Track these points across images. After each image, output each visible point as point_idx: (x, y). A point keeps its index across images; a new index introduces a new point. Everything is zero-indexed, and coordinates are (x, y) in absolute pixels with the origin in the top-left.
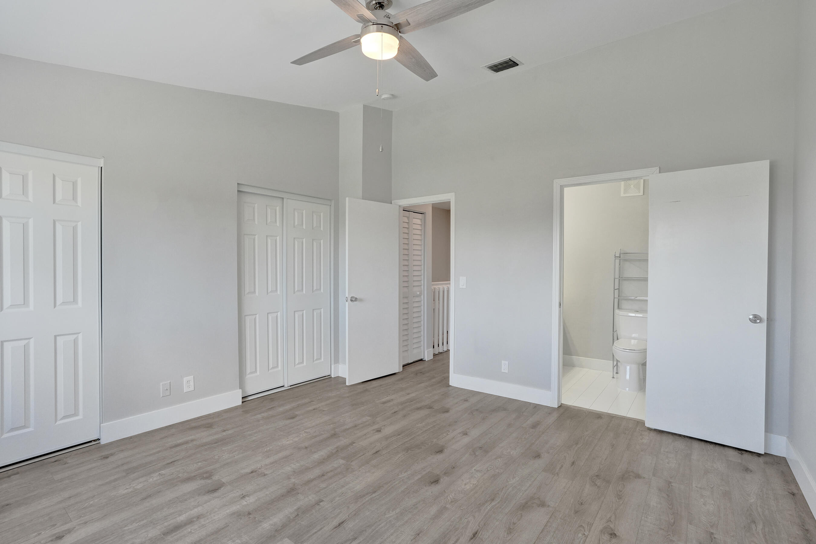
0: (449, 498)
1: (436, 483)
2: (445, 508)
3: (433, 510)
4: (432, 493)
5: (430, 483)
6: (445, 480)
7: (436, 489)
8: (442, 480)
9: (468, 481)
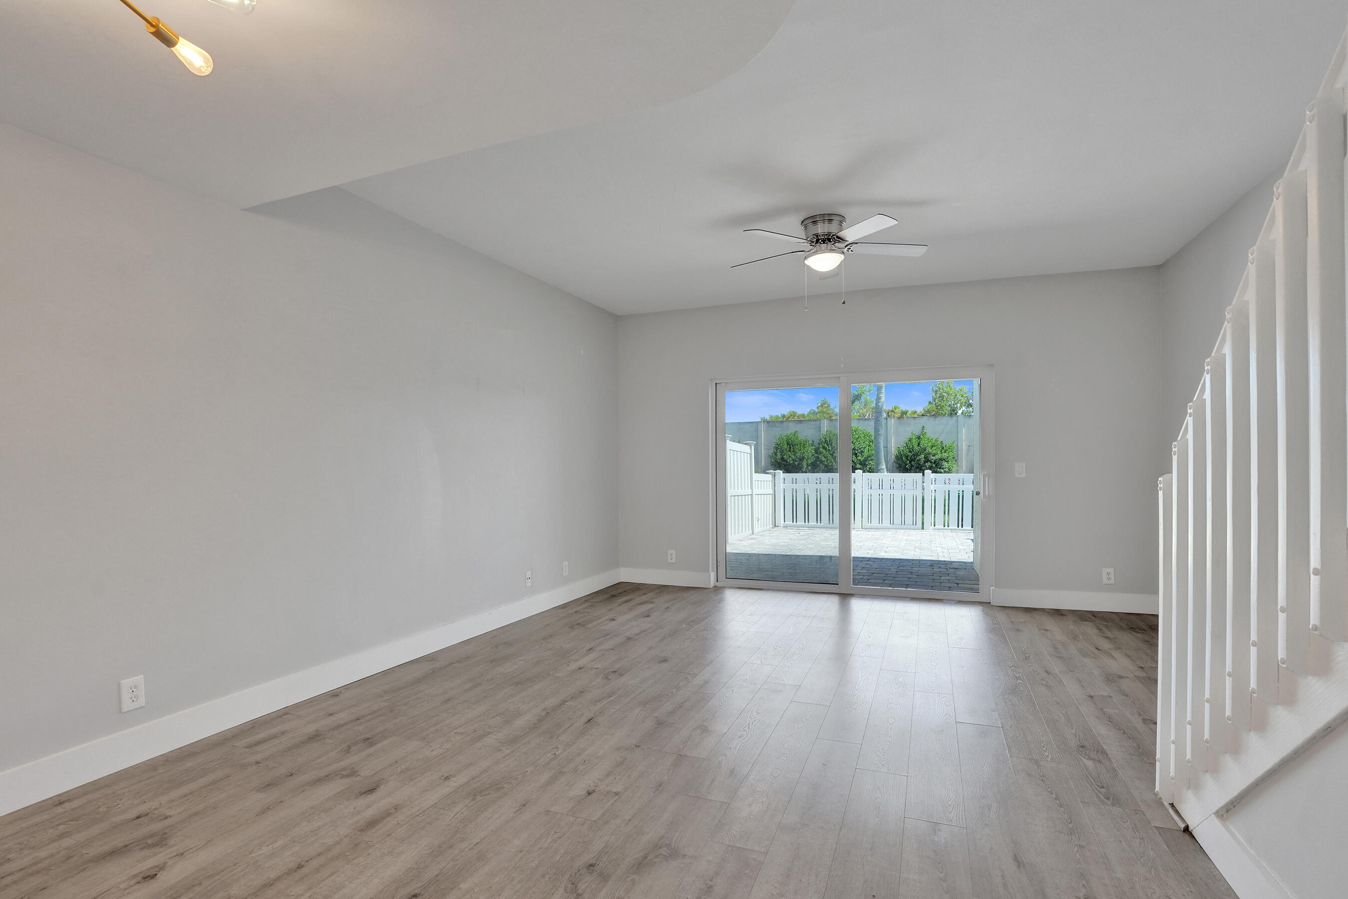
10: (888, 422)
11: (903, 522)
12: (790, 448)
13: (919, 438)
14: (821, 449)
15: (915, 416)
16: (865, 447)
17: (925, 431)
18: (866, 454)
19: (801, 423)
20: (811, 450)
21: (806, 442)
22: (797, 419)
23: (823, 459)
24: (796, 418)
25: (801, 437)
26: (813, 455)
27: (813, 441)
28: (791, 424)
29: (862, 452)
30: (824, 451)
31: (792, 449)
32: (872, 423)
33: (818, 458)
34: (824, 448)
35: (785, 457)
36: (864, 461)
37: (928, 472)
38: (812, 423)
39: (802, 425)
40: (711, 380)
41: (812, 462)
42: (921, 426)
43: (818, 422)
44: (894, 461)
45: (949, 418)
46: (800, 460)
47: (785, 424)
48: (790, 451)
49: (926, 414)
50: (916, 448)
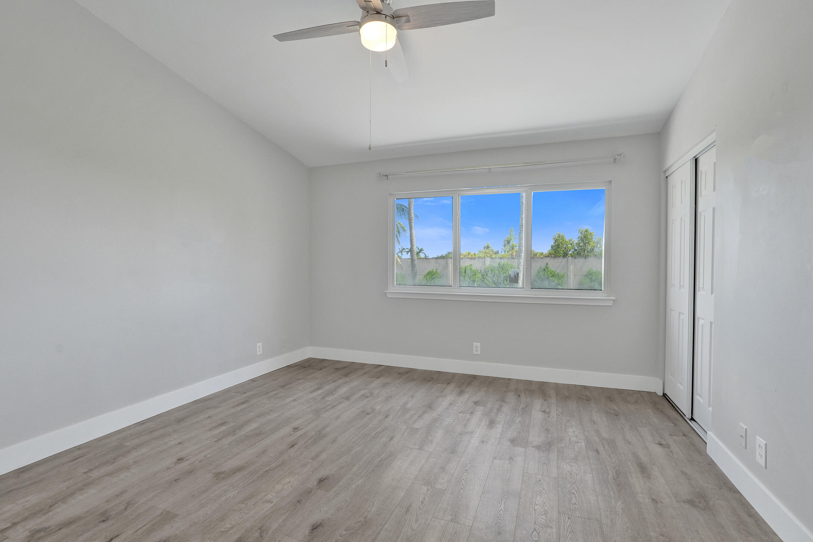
0: (309, 467)
1: (321, 479)
2: (313, 459)
3: (323, 456)
4: (326, 469)
5: (328, 478)
6: (312, 483)
7: (322, 473)
8: (315, 483)
9: (286, 487)
15: (542, 256)
17: (548, 266)
24: (470, 256)
28: (468, 260)
45: (562, 258)
49: (549, 255)
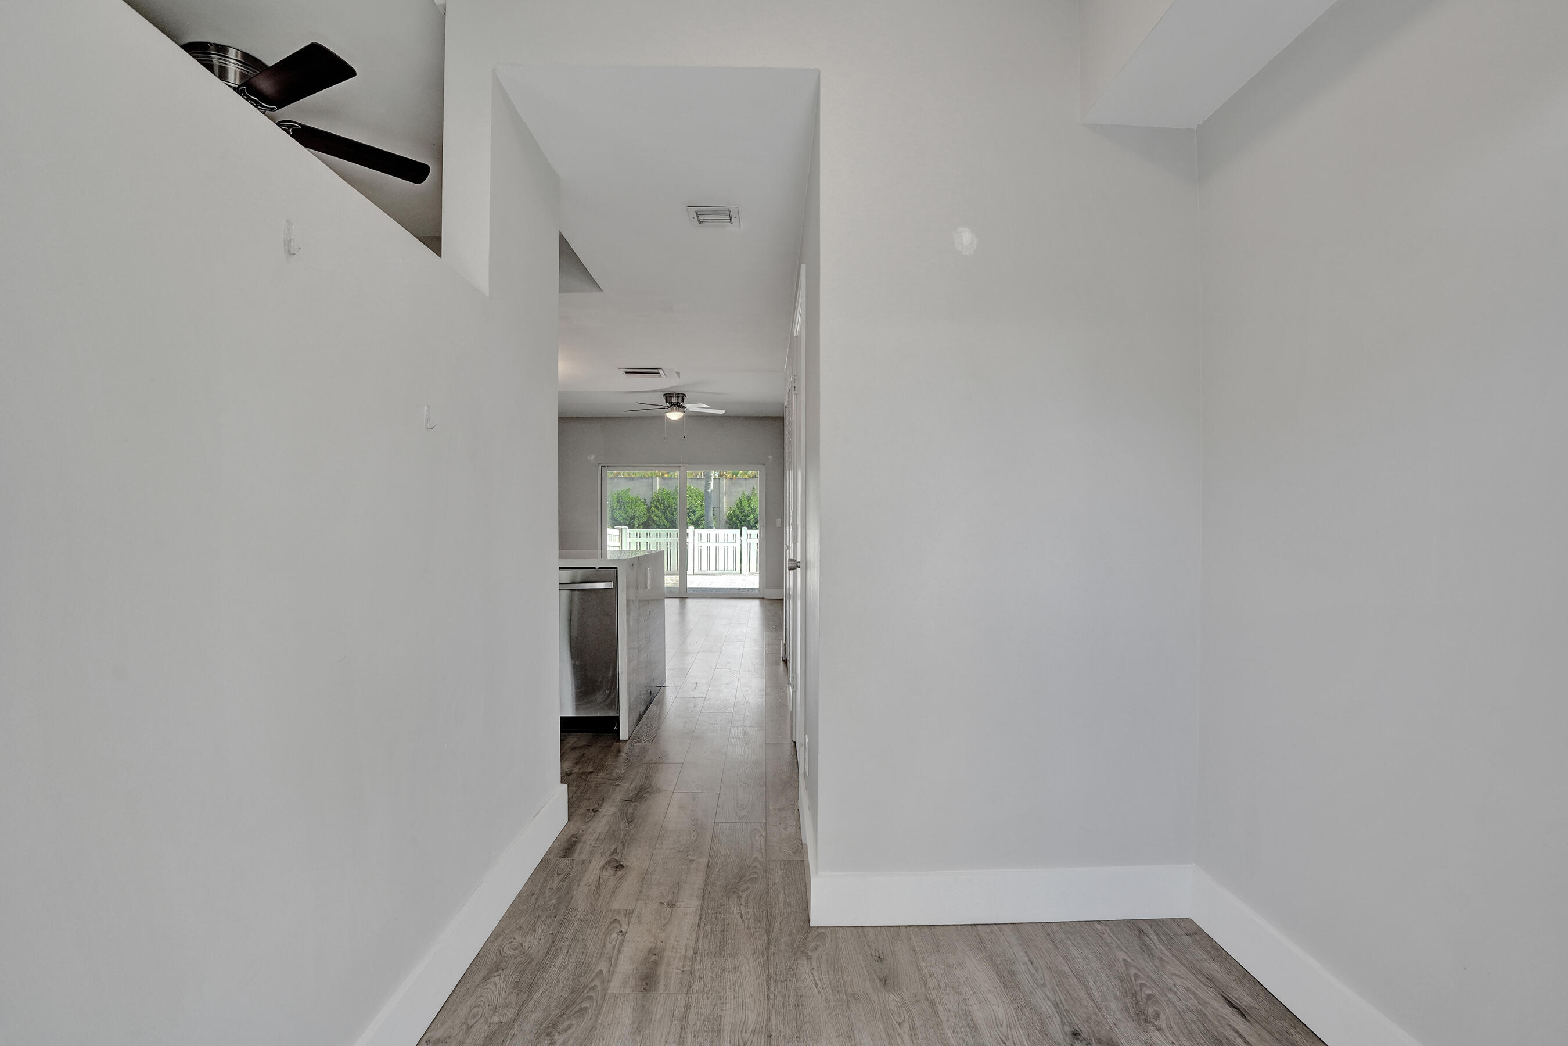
10: (721, 482)
11: (726, 569)
12: (621, 506)
13: (750, 499)
14: (653, 508)
16: (697, 507)
18: (698, 514)
19: (632, 480)
20: (643, 508)
21: (638, 500)
22: (628, 476)
23: (655, 518)
25: (632, 495)
26: (645, 514)
27: (645, 500)
29: (694, 512)
30: (656, 511)
31: (623, 508)
32: (704, 482)
33: (650, 517)
34: (657, 508)
35: (615, 515)
36: (696, 521)
37: (744, 529)
38: (644, 480)
39: (633, 482)
40: (599, 464)
41: (645, 522)
42: (752, 487)
43: (650, 480)
44: (726, 522)
46: (631, 519)
47: (615, 480)
48: (620, 509)
50: (746, 508)
